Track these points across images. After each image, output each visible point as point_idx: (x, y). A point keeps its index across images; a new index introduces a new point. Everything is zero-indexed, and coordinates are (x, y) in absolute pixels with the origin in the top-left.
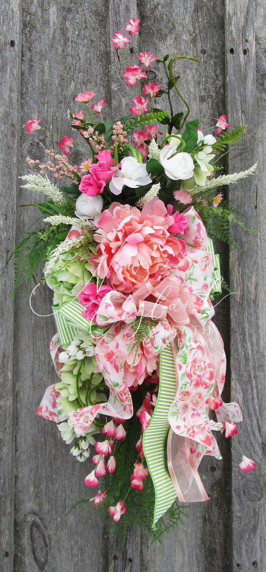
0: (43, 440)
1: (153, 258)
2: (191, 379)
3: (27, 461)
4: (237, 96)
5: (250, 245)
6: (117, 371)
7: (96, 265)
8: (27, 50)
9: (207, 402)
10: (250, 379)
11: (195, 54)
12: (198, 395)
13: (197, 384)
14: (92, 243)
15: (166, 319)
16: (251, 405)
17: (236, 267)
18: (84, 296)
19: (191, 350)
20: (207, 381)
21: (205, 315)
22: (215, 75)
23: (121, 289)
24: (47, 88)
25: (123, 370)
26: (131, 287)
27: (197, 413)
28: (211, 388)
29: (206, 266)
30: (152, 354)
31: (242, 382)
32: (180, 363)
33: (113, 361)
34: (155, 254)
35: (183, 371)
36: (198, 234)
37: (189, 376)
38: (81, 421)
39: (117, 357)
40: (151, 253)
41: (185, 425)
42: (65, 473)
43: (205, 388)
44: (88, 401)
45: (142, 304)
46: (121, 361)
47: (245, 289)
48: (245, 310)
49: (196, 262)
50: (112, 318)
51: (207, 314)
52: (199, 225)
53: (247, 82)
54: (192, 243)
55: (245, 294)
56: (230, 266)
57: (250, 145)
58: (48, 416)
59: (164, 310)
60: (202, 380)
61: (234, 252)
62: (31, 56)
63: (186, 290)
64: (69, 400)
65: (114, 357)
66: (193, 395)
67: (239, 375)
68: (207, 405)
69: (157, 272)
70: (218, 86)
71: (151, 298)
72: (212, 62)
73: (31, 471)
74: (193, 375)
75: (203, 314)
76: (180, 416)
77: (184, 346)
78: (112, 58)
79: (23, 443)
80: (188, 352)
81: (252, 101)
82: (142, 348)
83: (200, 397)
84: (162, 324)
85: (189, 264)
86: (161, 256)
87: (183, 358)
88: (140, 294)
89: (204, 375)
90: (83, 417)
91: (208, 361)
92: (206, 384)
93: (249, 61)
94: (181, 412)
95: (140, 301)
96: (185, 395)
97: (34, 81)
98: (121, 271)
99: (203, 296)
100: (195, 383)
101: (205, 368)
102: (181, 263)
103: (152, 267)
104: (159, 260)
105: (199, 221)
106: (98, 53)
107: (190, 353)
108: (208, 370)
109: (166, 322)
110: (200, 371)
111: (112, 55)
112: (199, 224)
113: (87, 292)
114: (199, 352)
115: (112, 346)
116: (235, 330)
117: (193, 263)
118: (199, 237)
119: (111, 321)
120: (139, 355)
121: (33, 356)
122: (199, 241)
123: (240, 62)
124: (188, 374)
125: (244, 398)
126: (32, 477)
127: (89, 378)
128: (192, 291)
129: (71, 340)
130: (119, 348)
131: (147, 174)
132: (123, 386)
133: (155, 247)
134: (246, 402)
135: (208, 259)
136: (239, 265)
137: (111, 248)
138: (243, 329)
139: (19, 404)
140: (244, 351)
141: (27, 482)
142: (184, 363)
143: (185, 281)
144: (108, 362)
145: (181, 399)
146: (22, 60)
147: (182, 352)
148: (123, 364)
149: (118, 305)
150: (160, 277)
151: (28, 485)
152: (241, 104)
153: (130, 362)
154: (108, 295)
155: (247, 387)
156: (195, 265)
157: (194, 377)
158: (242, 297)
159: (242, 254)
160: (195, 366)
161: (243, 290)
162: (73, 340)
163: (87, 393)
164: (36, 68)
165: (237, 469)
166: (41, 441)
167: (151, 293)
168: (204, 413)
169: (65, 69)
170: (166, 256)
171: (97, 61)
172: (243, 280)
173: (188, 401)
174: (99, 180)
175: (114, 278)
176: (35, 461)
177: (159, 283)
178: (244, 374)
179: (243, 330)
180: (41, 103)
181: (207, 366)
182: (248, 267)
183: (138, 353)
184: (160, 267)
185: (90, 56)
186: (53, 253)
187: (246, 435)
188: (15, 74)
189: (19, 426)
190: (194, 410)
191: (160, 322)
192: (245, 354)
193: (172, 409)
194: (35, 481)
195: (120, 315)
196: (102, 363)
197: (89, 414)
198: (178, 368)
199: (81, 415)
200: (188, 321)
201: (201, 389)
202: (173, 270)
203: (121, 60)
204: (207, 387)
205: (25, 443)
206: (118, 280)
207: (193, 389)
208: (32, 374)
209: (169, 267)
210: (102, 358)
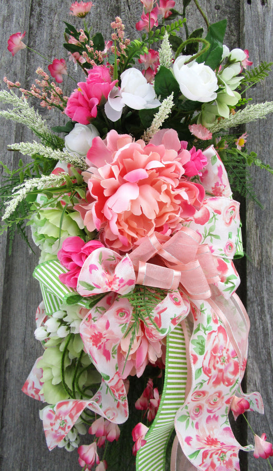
0: (32, 416)
1: (161, 205)
2: (210, 375)
3: (14, 440)
4: (255, 47)
5: (270, 205)
6: (108, 358)
7: (84, 213)
8: (37, 5)
9: (228, 402)
10: (269, 358)
11: (209, 10)
12: (217, 394)
13: (217, 382)
14: (80, 185)
15: (177, 290)
16: (271, 388)
17: (253, 229)
18: (66, 254)
19: (210, 334)
20: (231, 376)
21: (230, 285)
22: (229, 30)
23: (117, 246)
24: (54, 42)
25: (116, 356)
26: (129, 243)
27: (214, 416)
28: (234, 385)
29: (231, 219)
30: (156, 338)
31: (260, 361)
32: (195, 353)
33: (102, 346)
34: (164, 199)
35: (199, 365)
36: (218, 180)
37: (207, 371)
38: (56, 427)
39: (107, 340)
40: (159, 197)
41: (197, 436)
42: (55, 455)
43: (227, 386)
44: (75, 386)
45: (143, 268)
46: (114, 345)
47: (264, 254)
48: (264, 278)
49: (219, 212)
50: (98, 287)
51: (233, 283)
52: (220, 168)
53: (266, 33)
54: (211, 191)
55: (263, 259)
56: (247, 227)
57: (270, 97)
58: (34, 393)
59: (176, 277)
60: (225, 375)
61: (251, 211)
62: (41, 10)
63: (207, 249)
64: (53, 383)
65: (103, 340)
66: (209, 394)
67: (256, 353)
68: (228, 405)
69: (166, 224)
70: (232, 41)
71: (157, 260)
72: (226, 17)
73: (17, 451)
74: (213, 370)
75: (227, 283)
76: (191, 420)
77: (201, 328)
78: (123, 7)
79: (10, 418)
80: (206, 337)
81: (271, 51)
82: (143, 328)
83: (219, 396)
84: (171, 296)
85: (209, 214)
86: (172, 203)
87: (199, 346)
88: (142, 254)
89: (226, 369)
90: (59, 421)
91: (231, 348)
92: (228, 380)
93: (268, 11)
94: (193, 415)
95: (140, 263)
96: (200, 395)
97: (42, 35)
98: (115, 220)
99: (227, 259)
100: (214, 380)
101: (229, 358)
102: (198, 214)
103: (159, 218)
104: (169, 208)
105: (219, 163)
106: (109, 8)
107: (209, 338)
108: (232, 361)
109: (177, 294)
110: (222, 364)
111: (122, 4)
112: (221, 166)
113: (68, 249)
114: (221, 335)
115: (100, 324)
116: (251, 300)
117: (215, 214)
118: (220, 183)
119: (97, 291)
120: (138, 338)
121: (25, 321)
122: (220, 188)
123: (258, 12)
124: (206, 368)
125: (262, 380)
126: (18, 459)
127: (78, 357)
128: (212, 251)
129: (53, 311)
130: (110, 328)
131: (155, 96)
132: (116, 379)
133: (164, 188)
134: (264, 384)
135: (234, 210)
136: (257, 227)
137: (103, 189)
138: (261, 298)
139: (8, 374)
140: (262, 325)
141: (13, 464)
142: (201, 353)
143: (203, 238)
144: (95, 347)
145: (193, 399)
146: (31, 14)
147: (198, 336)
148: (116, 348)
149: (110, 268)
150: (169, 232)
151: (13, 467)
152: (259, 55)
153: (125, 348)
154: (95, 253)
155: (265, 367)
156: (218, 216)
157: (214, 372)
158: (260, 262)
159: (260, 215)
160: (215, 357)
161: (261, 255)
162: (56, 311)
163: (75, 377)
164: (45, 22)
165: (254, 466)
166: (30, 417)
167: (156, 251)
168: (223, 416)
169: (75, 22)
170: (178, 202)
171: (108, 15)
172: (261, 243)
173: (203, 401)
174: (90, 97)
175: (107, 231)
176: (22, 439)
177: (167, 239)
178: (263, 352)
179: (261, 301)
180: (48, 56)
181: (230, 355)
182: (267, 229)
183: (137, 335)
184: (170, 218)
185: (100, 11)
186: (16, 190)
187: (265, 424)
188: (20, 23)
189: (7, 398)
190: (209, 411)
191: (168, 294)
192: (263, 328)
193: (182, 411)
194: (21, 464)
195: (110, 284)
196: (89, 346)
197: (67, 418)
198: (192, 361)
199: (57, 418)
200: (209, 294)
201: (222, 387)
202: (188, 223)
203: (131, 9)
204: (230, 383)
205: (12, 419)
206: (112, 234)
207: (210, 388)
208: (24, 341)
209: (181, 219)
210: (87, 341)
